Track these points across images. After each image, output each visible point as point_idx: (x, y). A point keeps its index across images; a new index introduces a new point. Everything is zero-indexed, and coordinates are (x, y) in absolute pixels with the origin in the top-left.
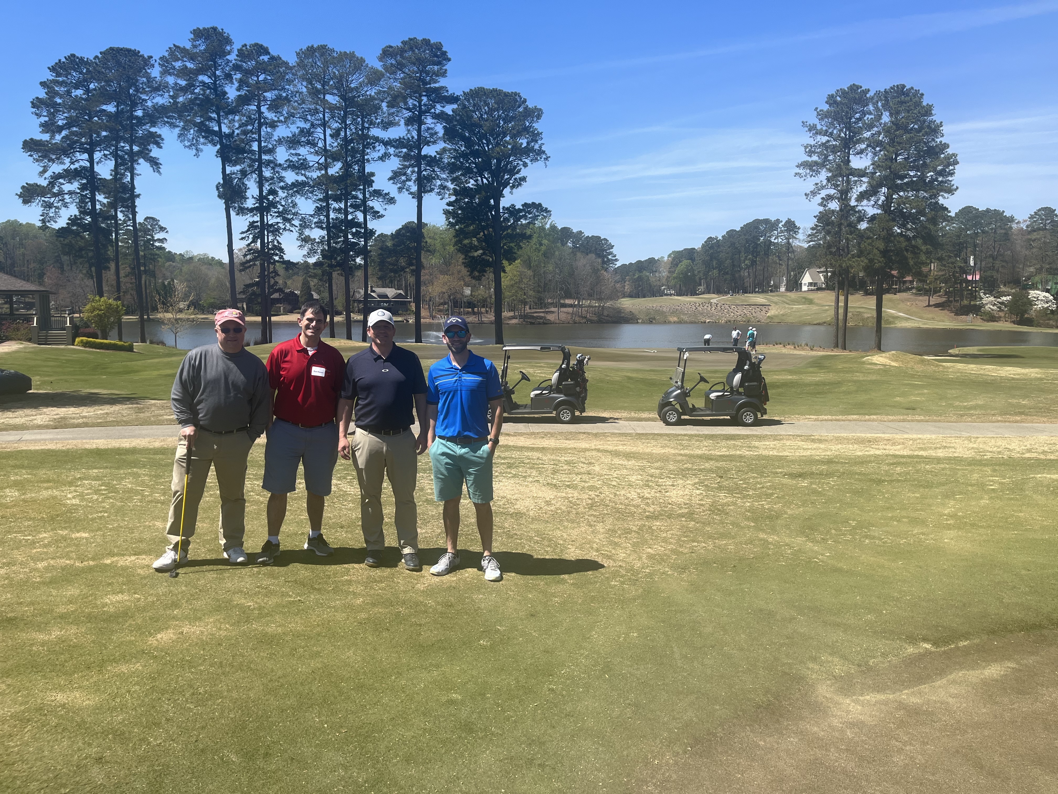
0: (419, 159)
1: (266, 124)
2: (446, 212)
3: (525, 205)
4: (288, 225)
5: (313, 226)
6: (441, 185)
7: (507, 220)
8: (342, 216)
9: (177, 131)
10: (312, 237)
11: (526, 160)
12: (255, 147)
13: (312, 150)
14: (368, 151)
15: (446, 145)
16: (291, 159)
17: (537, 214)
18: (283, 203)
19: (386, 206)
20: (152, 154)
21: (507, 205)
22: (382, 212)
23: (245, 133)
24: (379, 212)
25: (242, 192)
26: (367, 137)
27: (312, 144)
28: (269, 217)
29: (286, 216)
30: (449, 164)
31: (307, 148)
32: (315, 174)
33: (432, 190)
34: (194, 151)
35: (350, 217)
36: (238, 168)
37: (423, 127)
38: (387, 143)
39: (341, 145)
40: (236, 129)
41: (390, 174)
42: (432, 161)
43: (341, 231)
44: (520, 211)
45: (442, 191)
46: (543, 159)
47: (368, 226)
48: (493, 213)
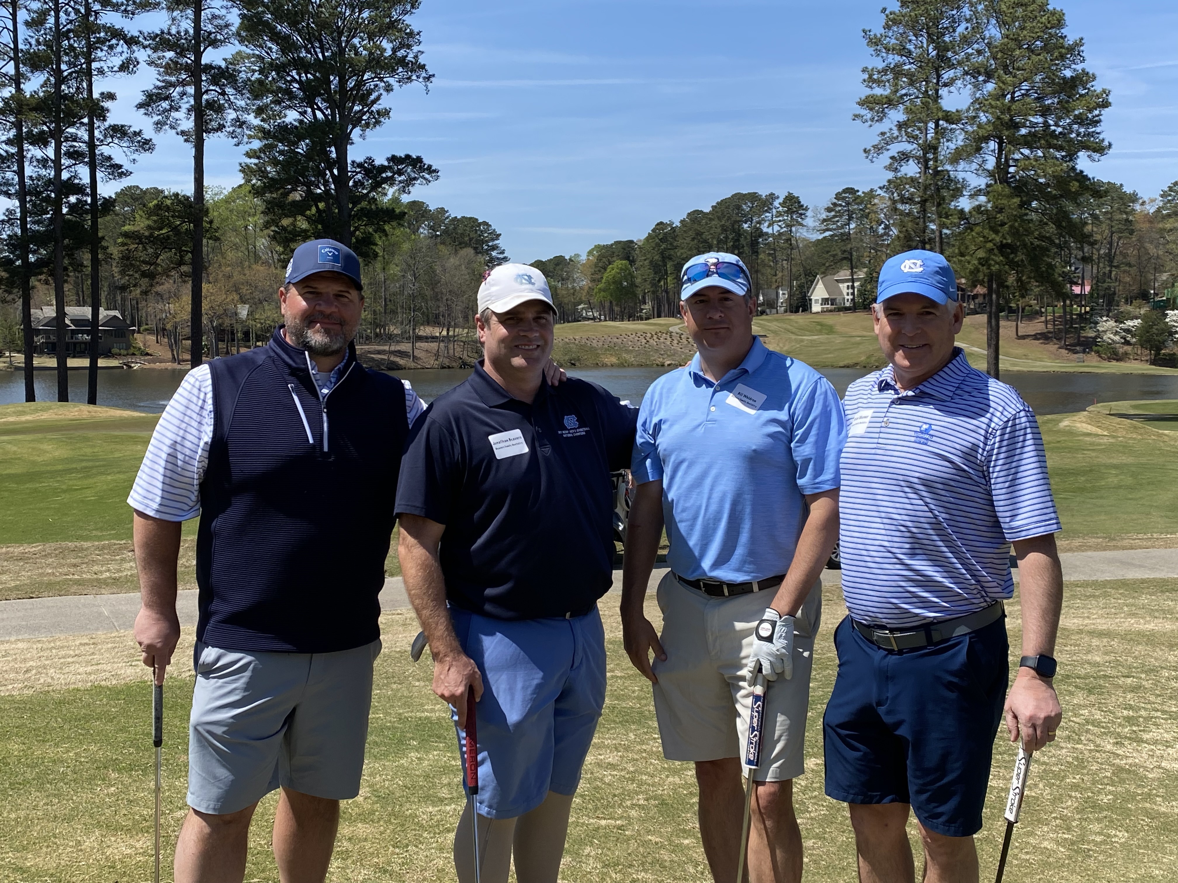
0: (197, 71)
2: (245, 170)
3: (393, 159)
6: (237, 120)
7: (359, 184)
8: (49, 173)
11: (391, 80)
14: (100, 54)
15: (244, 48)
17: (413, 175)
19: (135, 156)
21: (360, 159)
22: (127, 166)
24: (121, 167)
26: (95, 28)
30: (250, 81)
33: (220, 128)
35: (65, 175)
37: (203, 13)
38: (134, 41)
39: (47, 42)
41: (142, 98)
42: (221, 76)
43: (48, 200)
44: (382, 169)
45: (239, 130)
46: (421, 80)
47: (99, 192)
48: (335, 172)
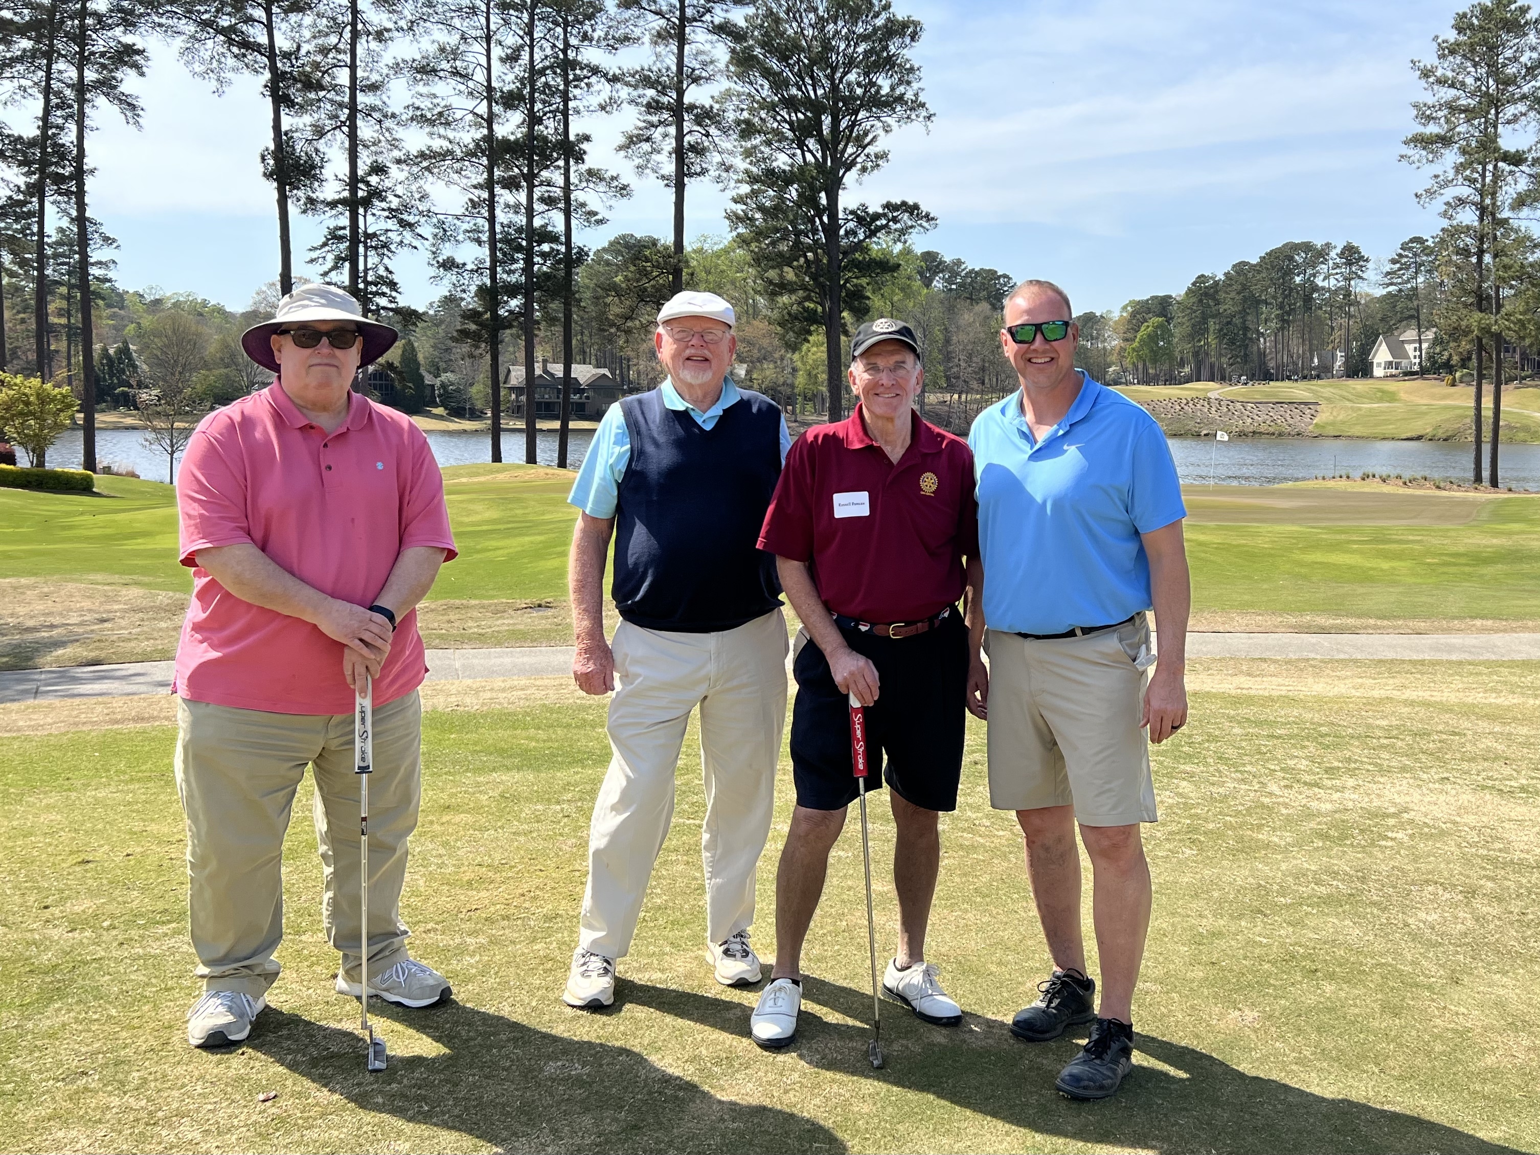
0: (678, 110)
1: (369, 34)
3: (888, 206)
4: (408, 235)
5: (460, 237)
6: (722, 163)
7: (851, 233)
8: (521, 220)
9: (179, 42)
10: (459, 260)
11: (888, 120)
12: (343, 77)
13: (463, 87)
14: (577, 92)
15: (733, 85)
16: (417, 104)
17: (910, 223)
18: (400, 190)
19: (613, 202)
20: (124, 88)
21: (853, 206)
22: (603, 214)
23: (324, 51)
24: (595, 214)
25: (313, 167)
26: (574, 64)
27: (461, 76)
28: (370, 218)
29: (405, 217)
30: (738, 122)
31: (452, 82)
32: (469, 136)
33: (704, 172)
34: (214, 84)
35: (537, 222)
36: (307, 119)
37: (687, 47)
38: (614, 79)
39: (522, 81)
40: (308, 42)
41: (622, 140)
42: (705, 116)
43: (519, 249)
44: (877, 217)
45: (724, 175)
46: (921, 119)
47: (573, 240)
48: (825, 219)
